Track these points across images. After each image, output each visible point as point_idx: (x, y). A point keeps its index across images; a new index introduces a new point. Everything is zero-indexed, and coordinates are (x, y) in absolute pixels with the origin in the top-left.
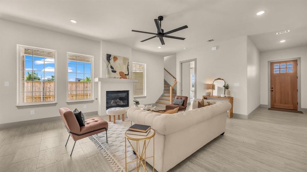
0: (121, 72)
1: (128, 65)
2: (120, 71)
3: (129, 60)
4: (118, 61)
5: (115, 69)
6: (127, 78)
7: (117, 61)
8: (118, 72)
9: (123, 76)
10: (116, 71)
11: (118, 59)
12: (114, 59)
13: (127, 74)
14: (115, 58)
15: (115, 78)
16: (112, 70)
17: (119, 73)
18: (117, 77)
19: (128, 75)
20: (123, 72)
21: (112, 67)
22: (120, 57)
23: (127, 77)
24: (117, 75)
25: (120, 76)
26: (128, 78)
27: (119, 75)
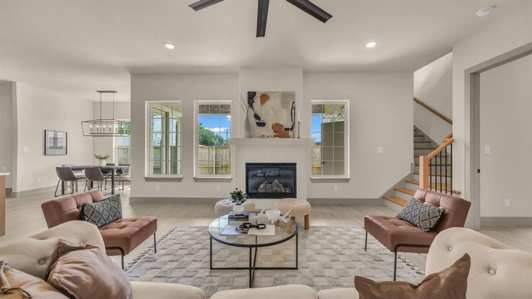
0: (276, 124)
1: (293, 108)
2: (275, 122)
3: (294, 98)
4: (269, 103)
5: (263, 119)
6: (289, 137)
7: (266, 103)
8: (269, 125)
9: (282, 132)
10: (265, 124)
11: (270, 98)
12: (261, 99)
13: (290, 127)
14: (265, 98)
15: (263, 136)
16: (258, 121)
17: (272, 126)
18: (266, 134)
19: (292, 129)
20: (281, 125)
21: (257, 117)
22: (275, 92)
23: (290, 134)
24: (268, 130)
25: (274, 132)
26: (292, 136)
27: (273, 130)
